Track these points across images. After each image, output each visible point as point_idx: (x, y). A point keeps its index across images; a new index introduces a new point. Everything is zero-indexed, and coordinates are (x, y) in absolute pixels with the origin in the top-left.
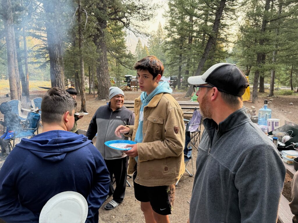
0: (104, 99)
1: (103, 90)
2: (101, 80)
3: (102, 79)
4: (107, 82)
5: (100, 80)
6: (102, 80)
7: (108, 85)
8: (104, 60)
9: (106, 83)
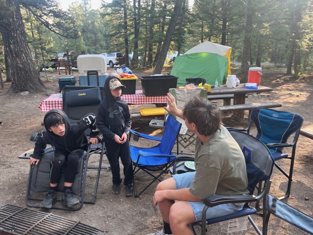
0: (26, 91)
1: (20, 74)
2: (14, 55)
3: (16, 54)
4: (26, 59)
5: (12, 55)
6: (16, 56)
7: (28, 64)
8: (17, 18)
9: (25, 62)
